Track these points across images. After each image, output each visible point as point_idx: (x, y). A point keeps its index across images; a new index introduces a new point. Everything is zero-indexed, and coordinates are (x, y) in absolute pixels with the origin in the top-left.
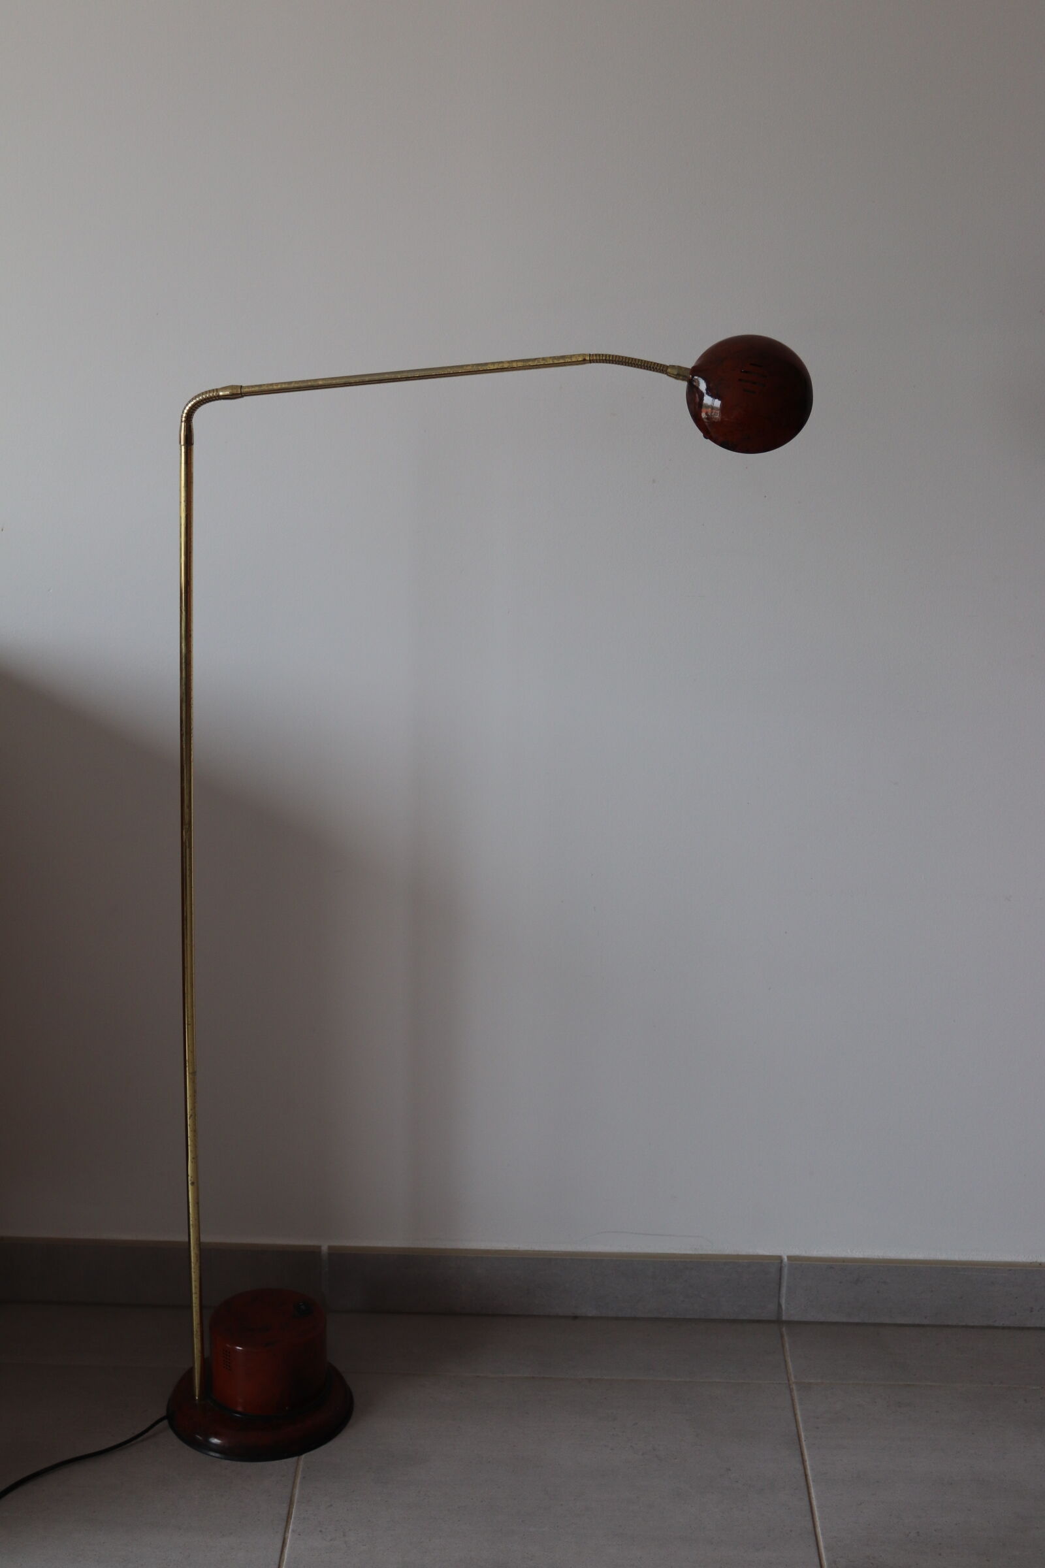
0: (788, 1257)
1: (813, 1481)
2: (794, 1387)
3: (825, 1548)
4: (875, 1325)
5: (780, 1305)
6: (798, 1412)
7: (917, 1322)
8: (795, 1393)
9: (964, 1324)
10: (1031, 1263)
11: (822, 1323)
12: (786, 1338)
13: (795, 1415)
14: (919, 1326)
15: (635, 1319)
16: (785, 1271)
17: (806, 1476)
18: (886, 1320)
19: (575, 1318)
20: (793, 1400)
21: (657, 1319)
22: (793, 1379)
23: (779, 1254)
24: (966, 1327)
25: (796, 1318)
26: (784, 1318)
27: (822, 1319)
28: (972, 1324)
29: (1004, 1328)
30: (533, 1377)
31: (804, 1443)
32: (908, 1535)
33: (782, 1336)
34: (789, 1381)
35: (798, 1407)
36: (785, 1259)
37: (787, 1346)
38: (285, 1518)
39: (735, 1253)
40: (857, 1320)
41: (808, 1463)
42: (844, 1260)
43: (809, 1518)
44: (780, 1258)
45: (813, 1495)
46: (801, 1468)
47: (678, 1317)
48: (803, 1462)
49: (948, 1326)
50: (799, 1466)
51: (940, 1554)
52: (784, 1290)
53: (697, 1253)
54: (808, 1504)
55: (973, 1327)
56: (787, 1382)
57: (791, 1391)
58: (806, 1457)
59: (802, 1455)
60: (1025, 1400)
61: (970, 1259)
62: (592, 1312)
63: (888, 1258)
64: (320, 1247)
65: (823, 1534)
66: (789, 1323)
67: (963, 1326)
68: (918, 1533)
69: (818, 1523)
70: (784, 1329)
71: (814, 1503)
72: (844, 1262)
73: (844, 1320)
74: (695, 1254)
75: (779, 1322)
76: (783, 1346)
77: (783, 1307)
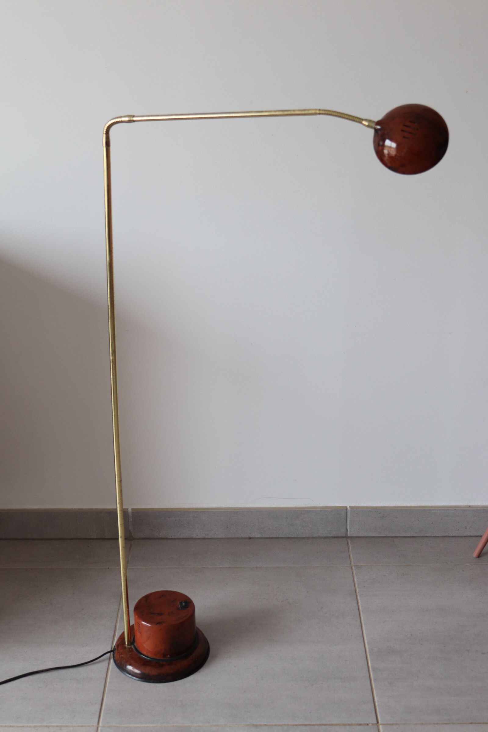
0: (350, 507)
1: (362, 612)
2: (353, 568)
3: (368, 643)
4: (392, 537)
5: (347, 530)
6: (356, 580)
7: (412, 535)
8: (354, 571)
9: (434, 535)
10: (465, 506)
11: (367, 537)
12: (350, 545)
13: (354, 581)
14: (413, 537)
15: (278, 538)
16: (349, 514)
17: (359, 609)
18: (398, 535)
19: (250, 538)
20: (353, 574)
21: (289, 538)
22: (353, 564)
23: (345, 506)
24: (435, 537)
25: (355, 535)
26: (349, 535)
27: (367, 535)
28: (438, 535)
29: (453, 537)
30: (230, 567)
31: (358, 594)
32: (407, 636)
33: (348, 544)
34: (351, 565)
35: (355, 577)
36: (349, 508)
37: (350, 548)
38: (112, 638)
39: (325, 506)
40: (383, 535)
41: (360, 604)
42: (376, 507)
43: (360, 629)
44: (346, 507)
45: (362, 618)
46: (357, 606)
47: (299, 536)
48: (358, 603)
49: (427, 537)
50: (356, 605)
51: (422, 644)
52: (348, 522)
53: (307, 506)
54: (360, 623)
55: (438, 537)
56: (350, 565)
57: (352, 569)
58: (359, 601)
59: (357, 599)
60: (463, 570)
61: (436, 505)
62: (259, 536)
63: (398, 506)
64: (128, 509)
65: (366, 637)
66: (351, 537)
67: (433, 537)
68: (411, 634)
69: (364, 631)
70: (349, 541)
71: (363, 622)
72: (376, 508)
73: (378, 535)
74: (306, 507)
75: (346, 537)
76: (348, 549)
77: (348, 530)
